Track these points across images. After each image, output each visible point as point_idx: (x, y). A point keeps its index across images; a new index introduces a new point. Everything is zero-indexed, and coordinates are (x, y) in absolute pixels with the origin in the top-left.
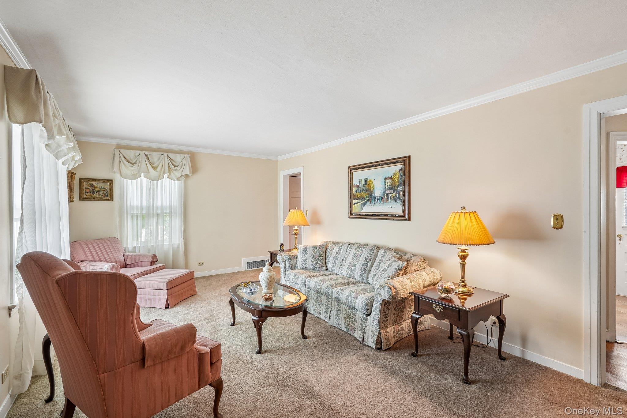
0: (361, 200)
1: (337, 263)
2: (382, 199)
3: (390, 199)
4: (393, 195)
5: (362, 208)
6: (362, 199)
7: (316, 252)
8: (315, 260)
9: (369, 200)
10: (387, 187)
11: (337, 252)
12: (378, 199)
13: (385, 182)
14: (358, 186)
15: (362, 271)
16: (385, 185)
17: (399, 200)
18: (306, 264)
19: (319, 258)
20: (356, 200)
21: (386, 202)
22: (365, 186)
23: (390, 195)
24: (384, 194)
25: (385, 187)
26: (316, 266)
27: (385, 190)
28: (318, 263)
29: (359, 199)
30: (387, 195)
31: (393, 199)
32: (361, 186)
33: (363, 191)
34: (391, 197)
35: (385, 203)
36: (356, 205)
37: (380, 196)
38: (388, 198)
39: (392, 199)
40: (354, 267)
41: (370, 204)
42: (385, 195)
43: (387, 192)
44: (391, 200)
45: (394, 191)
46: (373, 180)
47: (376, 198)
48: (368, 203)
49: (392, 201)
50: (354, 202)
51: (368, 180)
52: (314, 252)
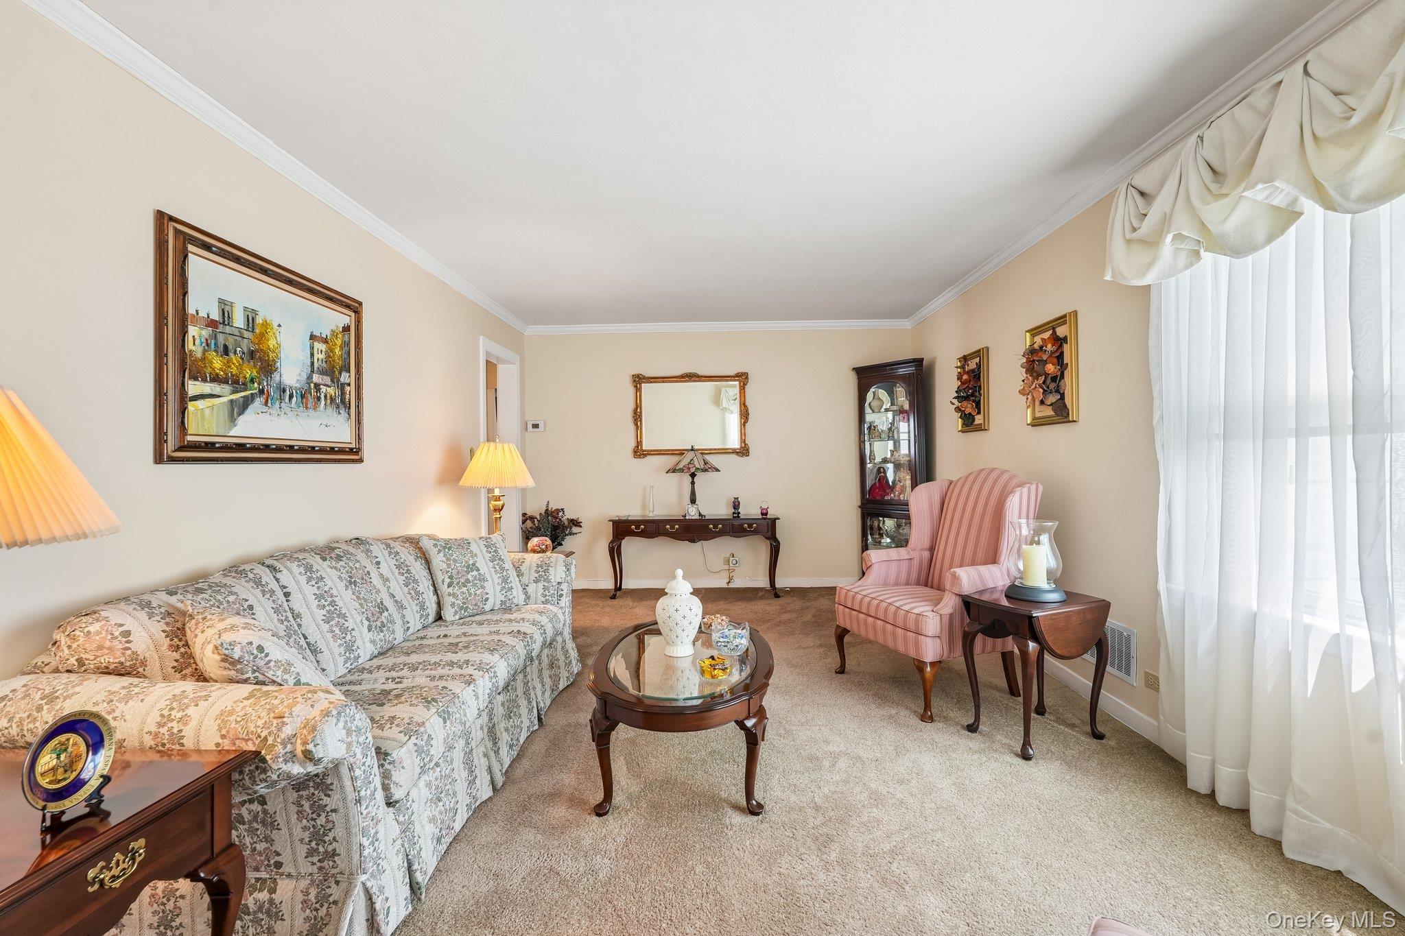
0: (227, 389)
2: (303, 396)
3: (323, 402)
4: (331, 391)
5: (232, 420)
6: (236, 383)
9: (261, 392)
10: (316, 365)
12: (291, 397)
13: (312, 348)
14: (212, 324)
16: (312, 355)
17: (343, 409)
20: (204, 380)
21: (315, 408)
22: (246, 334)
23: (323, 389)
24: (309, 384)
25: (312, 364)
27: (313, 372)
29: (215, 379)
30: (317, 386)
31: (331, 403)
32: (228, 329)
33: (235, 353)
34: (326, 397)
35: (312, 412)
36: (201, 404)
37: (298, 385)
38: (319, 399)
39: (329, 401)
41: (265, 408)
42: (312, 385)
43: (316, 378)
44: (325, 404)
45: (332, 381)
46: (275, 326)
47: (284, 391)
48: (258, 402)
49: (329, 410)
50: (193, 388)
51: (259, 320)
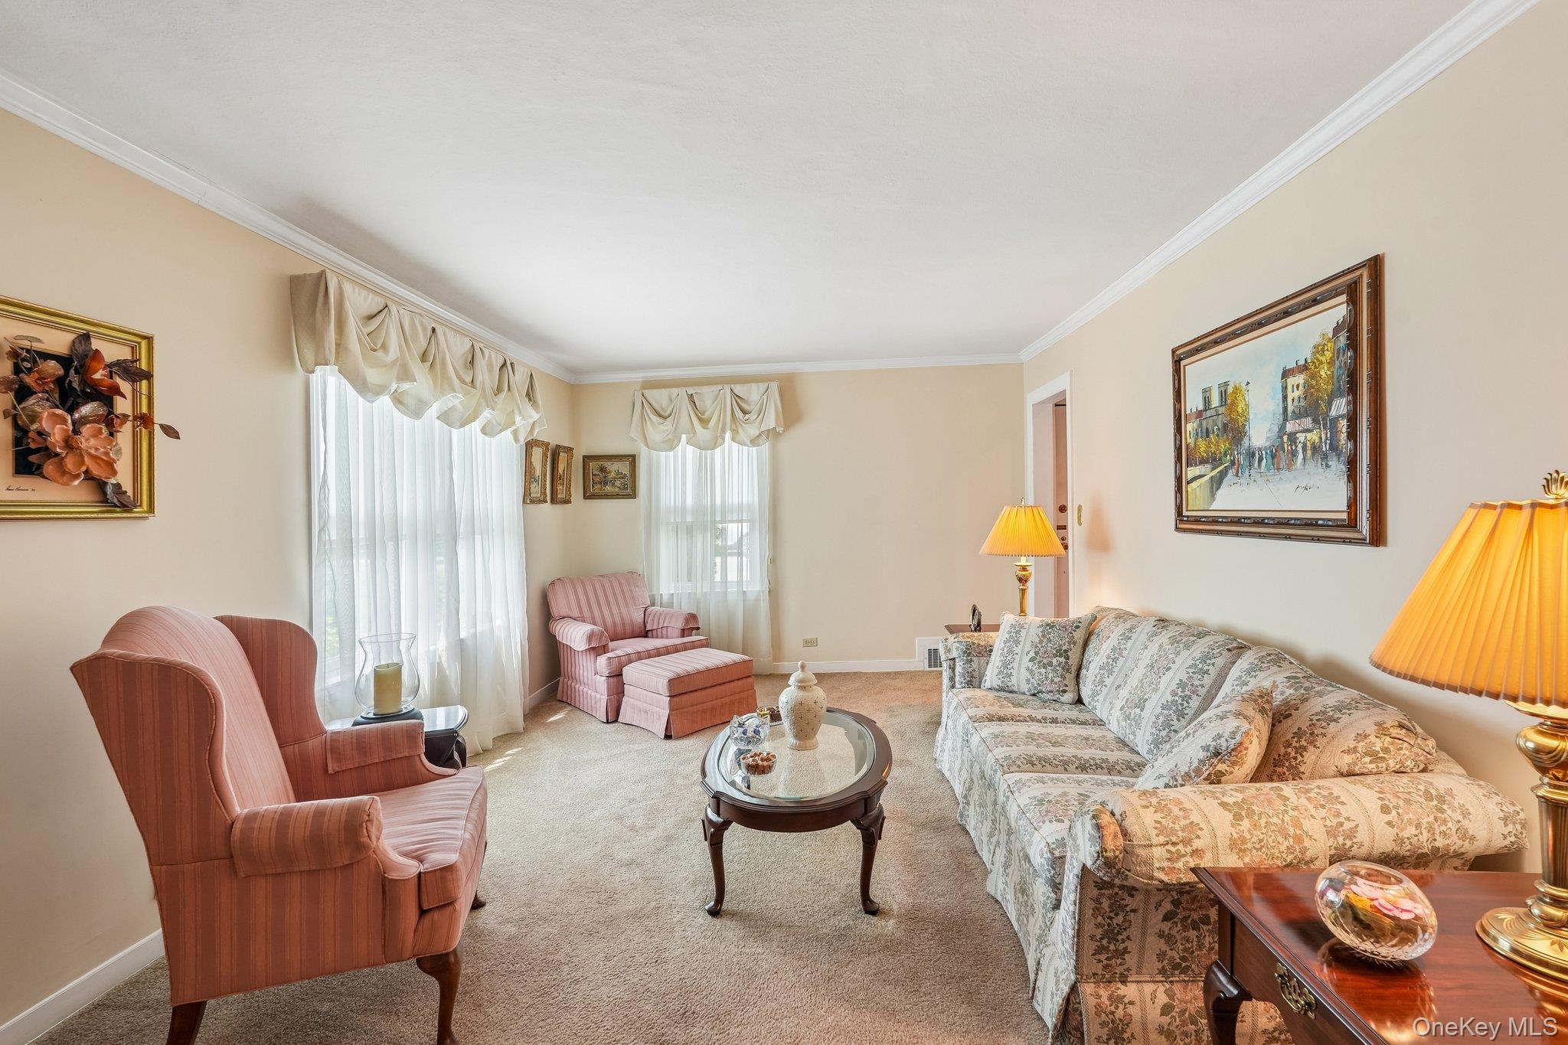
0: (1209, 466)
1: (1106, 686)
2: (1273, 457)
3: (1300, 456)
4: (1313, 437)
5: (1213, 495)
6: (1213, 460)
7: (1049, 640)
8: (1039, 668)
9: (1233, 463)
10: (1290, 408)
11: (1114, 650)
12: (1260, 460)
13: (1285, 388)
14: (1199, 414)
15: (1160, 731)
16: (1285, 398)
17: (1335, 458)
18: (1011, 675)
19: (1054, 661)
20: (1196, 465)
21: (1289, 468)
22: (1221, 410)
23: (1301, 437)
24: (1281, 437)
25: (1285, 409)
26: (1039, 685)
27: (1285, 420)
28: (1047, 678)
29: (1203, 462)
30: (1293, 438)
31: (1313, 455)
32: (1209, 414)
33: (1213, 432)
34: (1304, 448)
35: (1285, 474)
36: (1194, 485)
37: (1268, 444)
38: (1294, 454)
39: (1309, 452)
40: (1138, 711)
41: (1237, 480)
42: (1285, 438)
43: (1290, 427)
44: (1304, 459)
45: (1316, 421)
46: (1243, 385)
47: (1253, 455)
48: (1231, 473)
49: (1311, 464)
50: (1191, 472)
51: (1230, 390)
52: (1041, 642)
